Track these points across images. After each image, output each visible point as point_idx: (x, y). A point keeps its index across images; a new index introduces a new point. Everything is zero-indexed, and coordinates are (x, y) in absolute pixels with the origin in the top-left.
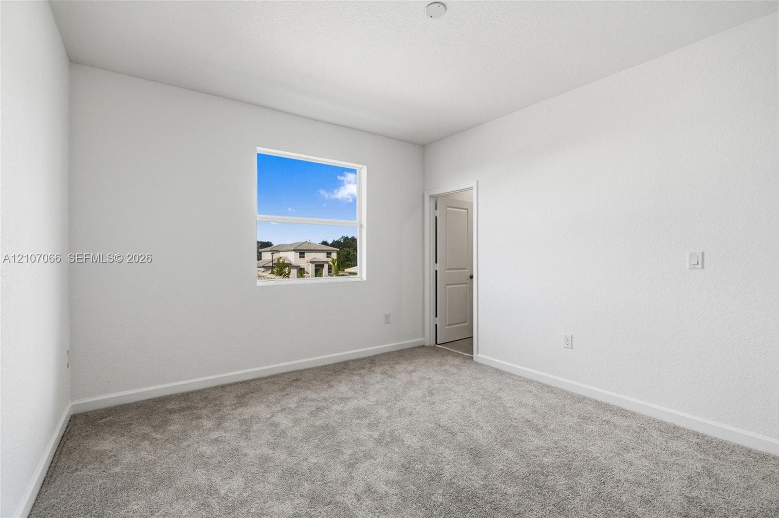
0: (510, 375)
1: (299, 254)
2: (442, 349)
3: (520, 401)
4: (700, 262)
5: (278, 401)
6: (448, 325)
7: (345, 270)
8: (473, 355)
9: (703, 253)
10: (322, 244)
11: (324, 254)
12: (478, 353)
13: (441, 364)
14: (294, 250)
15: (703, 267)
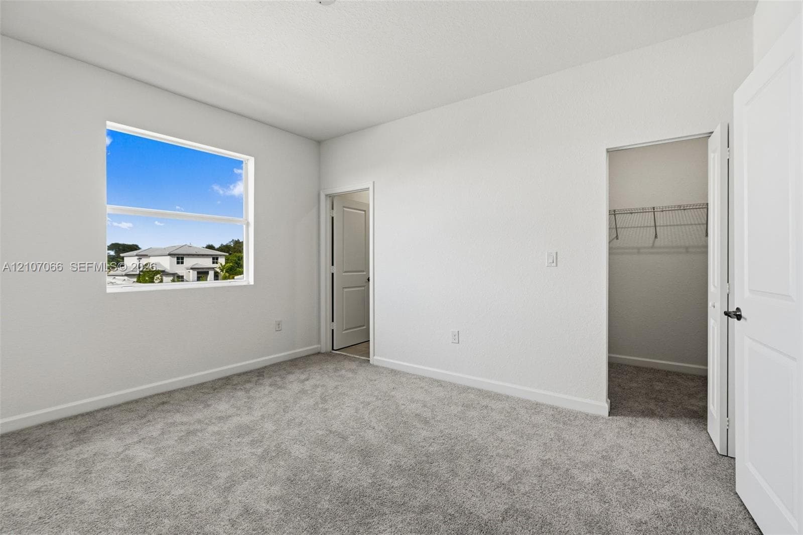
0: (405, 374)
1: (176, 259)
2: (339, 354)
3: (412, 398)
4: (555, 261)
5: (135, 431)
6: (346, 330)
7: (235, 277)
8: (369, 358)
9: (557, 253)
10: (206, 248)
11: (209, 259)
12: (374, 356)
13: (336, 370)
14: (170, 255)
15: (557, 265)
